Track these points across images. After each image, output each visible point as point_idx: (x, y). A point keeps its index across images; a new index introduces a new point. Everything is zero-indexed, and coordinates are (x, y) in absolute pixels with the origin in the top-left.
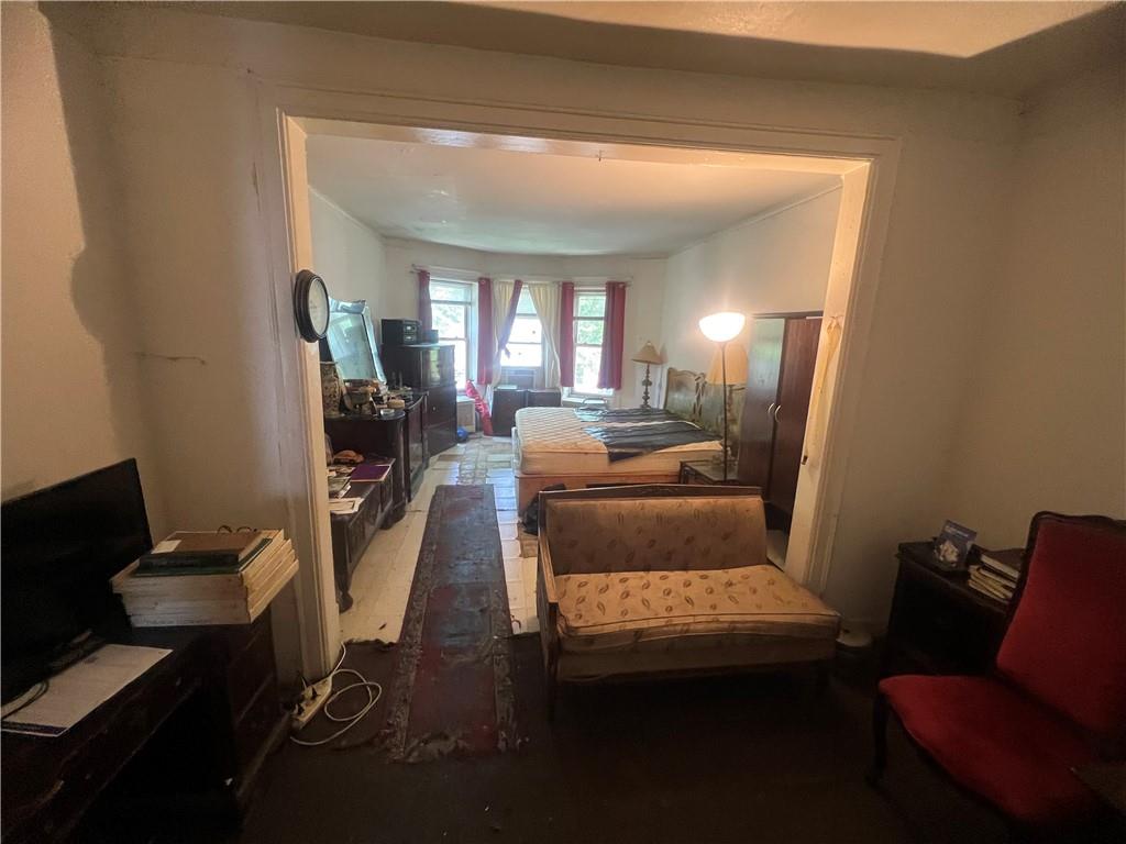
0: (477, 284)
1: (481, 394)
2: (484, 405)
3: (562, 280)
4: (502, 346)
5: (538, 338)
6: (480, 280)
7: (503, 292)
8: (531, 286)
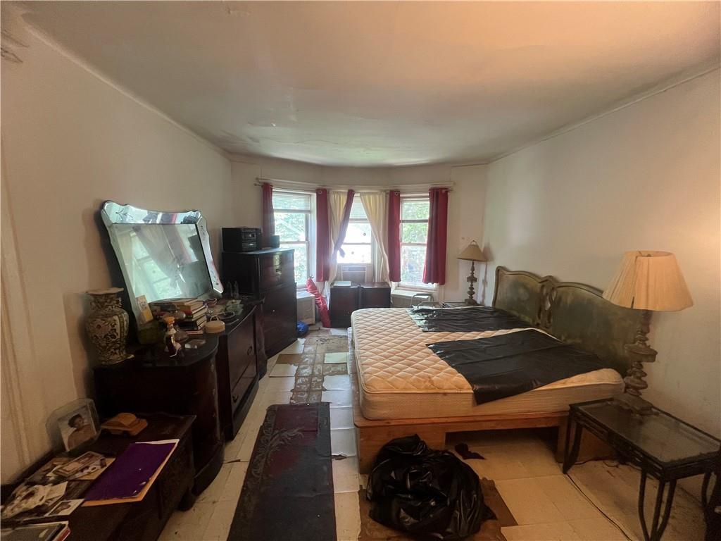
0: (315, 194)
1: (319, 289)
2: (322, 299)
3: (389, 188)
4: (337, 247)
5: (368, 239)
6: (317, 191)
7: (338, 200)
8: (362, 194)
